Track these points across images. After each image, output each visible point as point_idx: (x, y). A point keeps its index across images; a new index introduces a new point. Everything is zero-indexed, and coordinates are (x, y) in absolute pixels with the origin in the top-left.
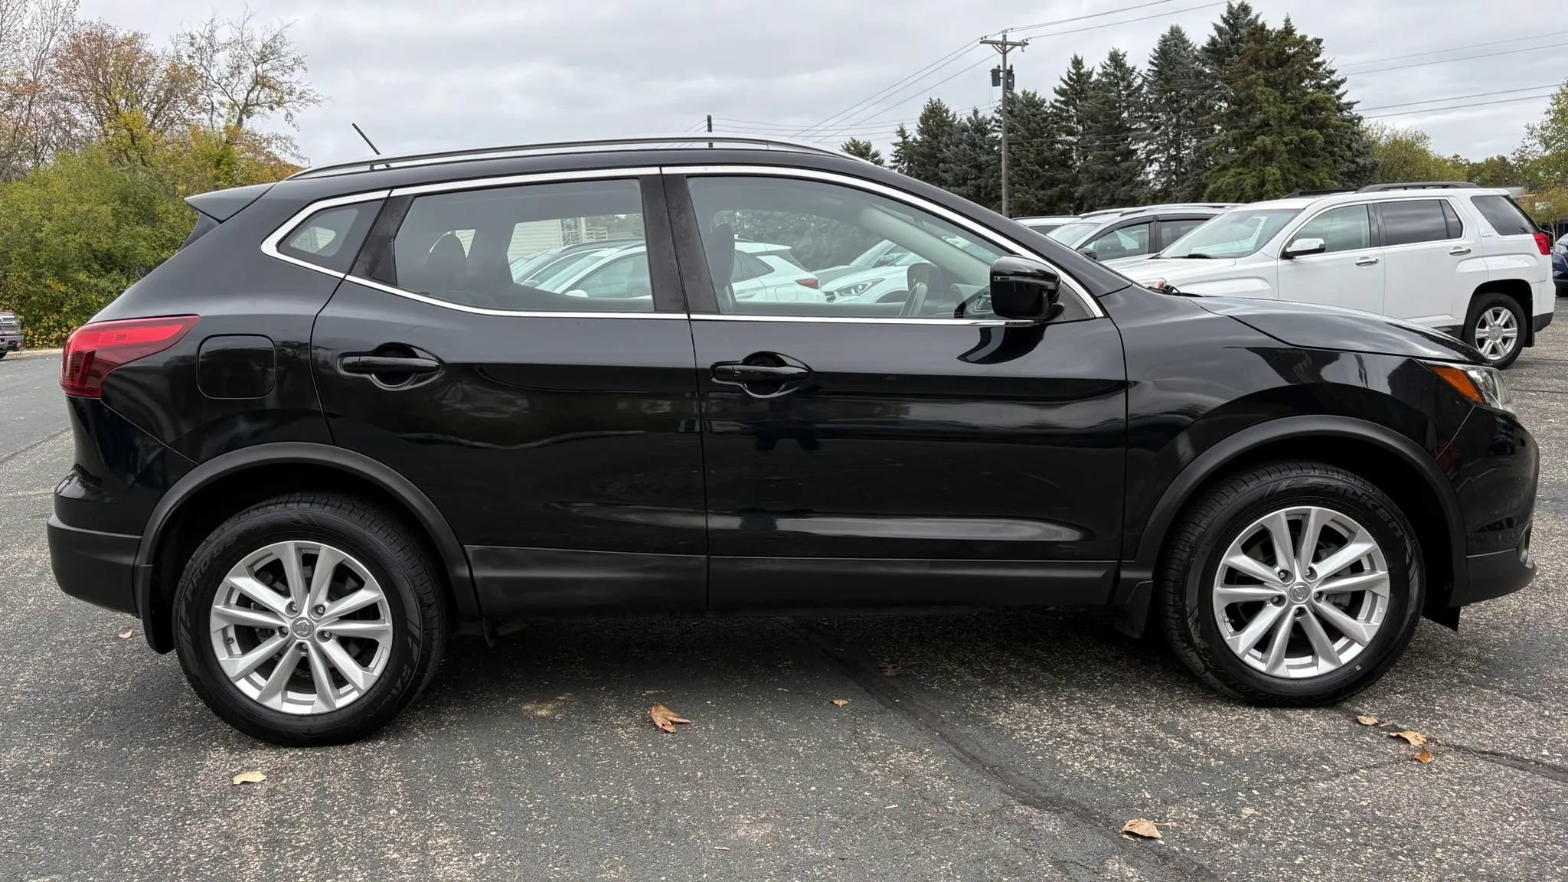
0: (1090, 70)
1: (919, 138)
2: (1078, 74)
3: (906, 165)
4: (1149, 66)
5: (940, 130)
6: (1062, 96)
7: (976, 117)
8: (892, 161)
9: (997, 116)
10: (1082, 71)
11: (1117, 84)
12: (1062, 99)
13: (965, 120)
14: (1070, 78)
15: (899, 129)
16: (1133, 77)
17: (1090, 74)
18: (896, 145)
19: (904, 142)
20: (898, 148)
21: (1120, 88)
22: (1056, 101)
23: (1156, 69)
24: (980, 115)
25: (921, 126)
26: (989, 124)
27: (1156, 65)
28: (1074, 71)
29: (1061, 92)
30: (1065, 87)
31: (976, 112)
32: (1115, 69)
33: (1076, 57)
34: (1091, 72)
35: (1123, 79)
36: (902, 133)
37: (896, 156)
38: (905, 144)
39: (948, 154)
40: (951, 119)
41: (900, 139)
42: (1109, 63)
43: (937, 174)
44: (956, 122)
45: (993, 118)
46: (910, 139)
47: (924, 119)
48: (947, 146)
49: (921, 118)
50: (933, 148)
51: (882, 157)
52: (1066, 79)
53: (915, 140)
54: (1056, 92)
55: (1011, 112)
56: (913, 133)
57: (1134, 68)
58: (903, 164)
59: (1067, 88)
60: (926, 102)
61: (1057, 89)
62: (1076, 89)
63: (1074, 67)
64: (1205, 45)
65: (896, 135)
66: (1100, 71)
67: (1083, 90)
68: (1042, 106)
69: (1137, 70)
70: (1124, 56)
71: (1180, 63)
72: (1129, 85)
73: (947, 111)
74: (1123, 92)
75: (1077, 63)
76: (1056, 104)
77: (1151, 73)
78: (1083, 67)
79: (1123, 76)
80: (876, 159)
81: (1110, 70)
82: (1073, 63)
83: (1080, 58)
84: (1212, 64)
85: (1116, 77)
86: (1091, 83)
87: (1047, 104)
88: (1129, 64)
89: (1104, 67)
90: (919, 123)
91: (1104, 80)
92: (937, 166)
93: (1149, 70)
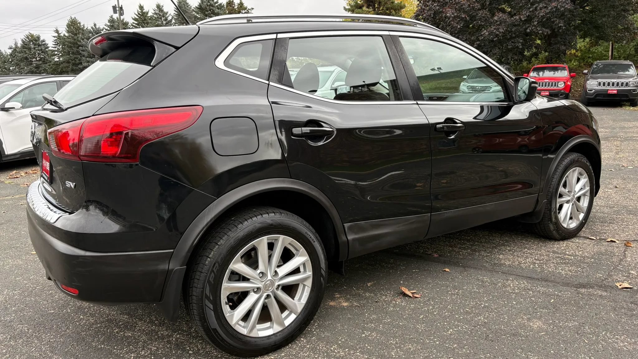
0: (147, 11)
1: (67, 34)
2: (142, 12)
3: (61, 46)
4: (174, 12)
5: (78, 31)
6: (136, 21)
7: (95, 27)
8: (53, 45)
9: (106, 28)
10: (144, 11)
11: (161, 18)
12: (136, 22)
13: (90, 28)
14: (139, 14)
15: (55, 30)
16: (167, 16)
17: (147, 13)
18: (54, 37)
19: (59, 36)
20: (56, 38)
21: (162, 20)
22: (133, 23)
23: (177, 13)
24: (97, 27)
25: (68, 29)
26: (102, 30)
27: (177, 12)
28: (140, 11)
29: (135, 19)
30: (137, 17)
31: (95, 25)
32: (159, 12)
33: (140, 5)
34: (148, 12)
35: (163, 17)
36: (57, 31)
37: (55, 42)
38: (59, 37)
39: (84, 43)
40: (82, 27)
41: (56, 35)
42: (156, 9)
43: (79, 52)
44: (85, 29)
45: (104, 28)
46: (62, 35)
47: (69, 26)
48: (83, 39)
49: (67, 25)
50: (75, 40)
51: (47, 42)
52: (137, 14)
53: (64, 35)
54: (133, 19)
55: (112, 26)
56: (63, 32)
57: (167, 13)
58: (59, 46)
59: (138, 18)
60: (69, 18)
61: (133, 18)
62: (142, 19)
63: (140, 9)
64: (197, 6)
65: (54, 32)
66: (153, 12)
67: (145, 20)
68: (127, 25)
69: (169, 13)
70: (163, 7)
71: (187, 12)
72: (166, 20)
73: (80, 23)
74: (164, 22)
75: (141, 7)
76: (133, 24)
77: (175, 15)
78: (144, 9)
79: (163, 15)
80: (44, 43)
81: (157, 12)
82: (139, 7)
83: (142, 5)
84: (201, 14)
85: (160, 15)
86: (148, 17)
87: (130, 24)
88: (165, 10)
89: (154, 11)
90: (66, 28)
91: (155, 16)
92: (78, 48)
93: (174, 14)
